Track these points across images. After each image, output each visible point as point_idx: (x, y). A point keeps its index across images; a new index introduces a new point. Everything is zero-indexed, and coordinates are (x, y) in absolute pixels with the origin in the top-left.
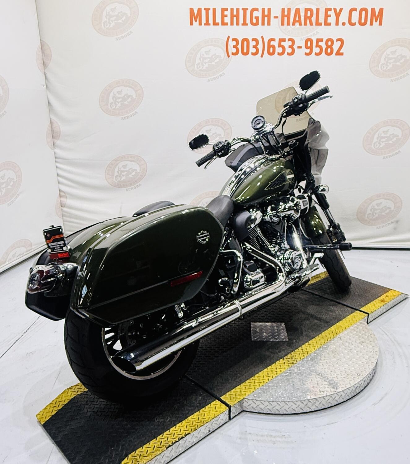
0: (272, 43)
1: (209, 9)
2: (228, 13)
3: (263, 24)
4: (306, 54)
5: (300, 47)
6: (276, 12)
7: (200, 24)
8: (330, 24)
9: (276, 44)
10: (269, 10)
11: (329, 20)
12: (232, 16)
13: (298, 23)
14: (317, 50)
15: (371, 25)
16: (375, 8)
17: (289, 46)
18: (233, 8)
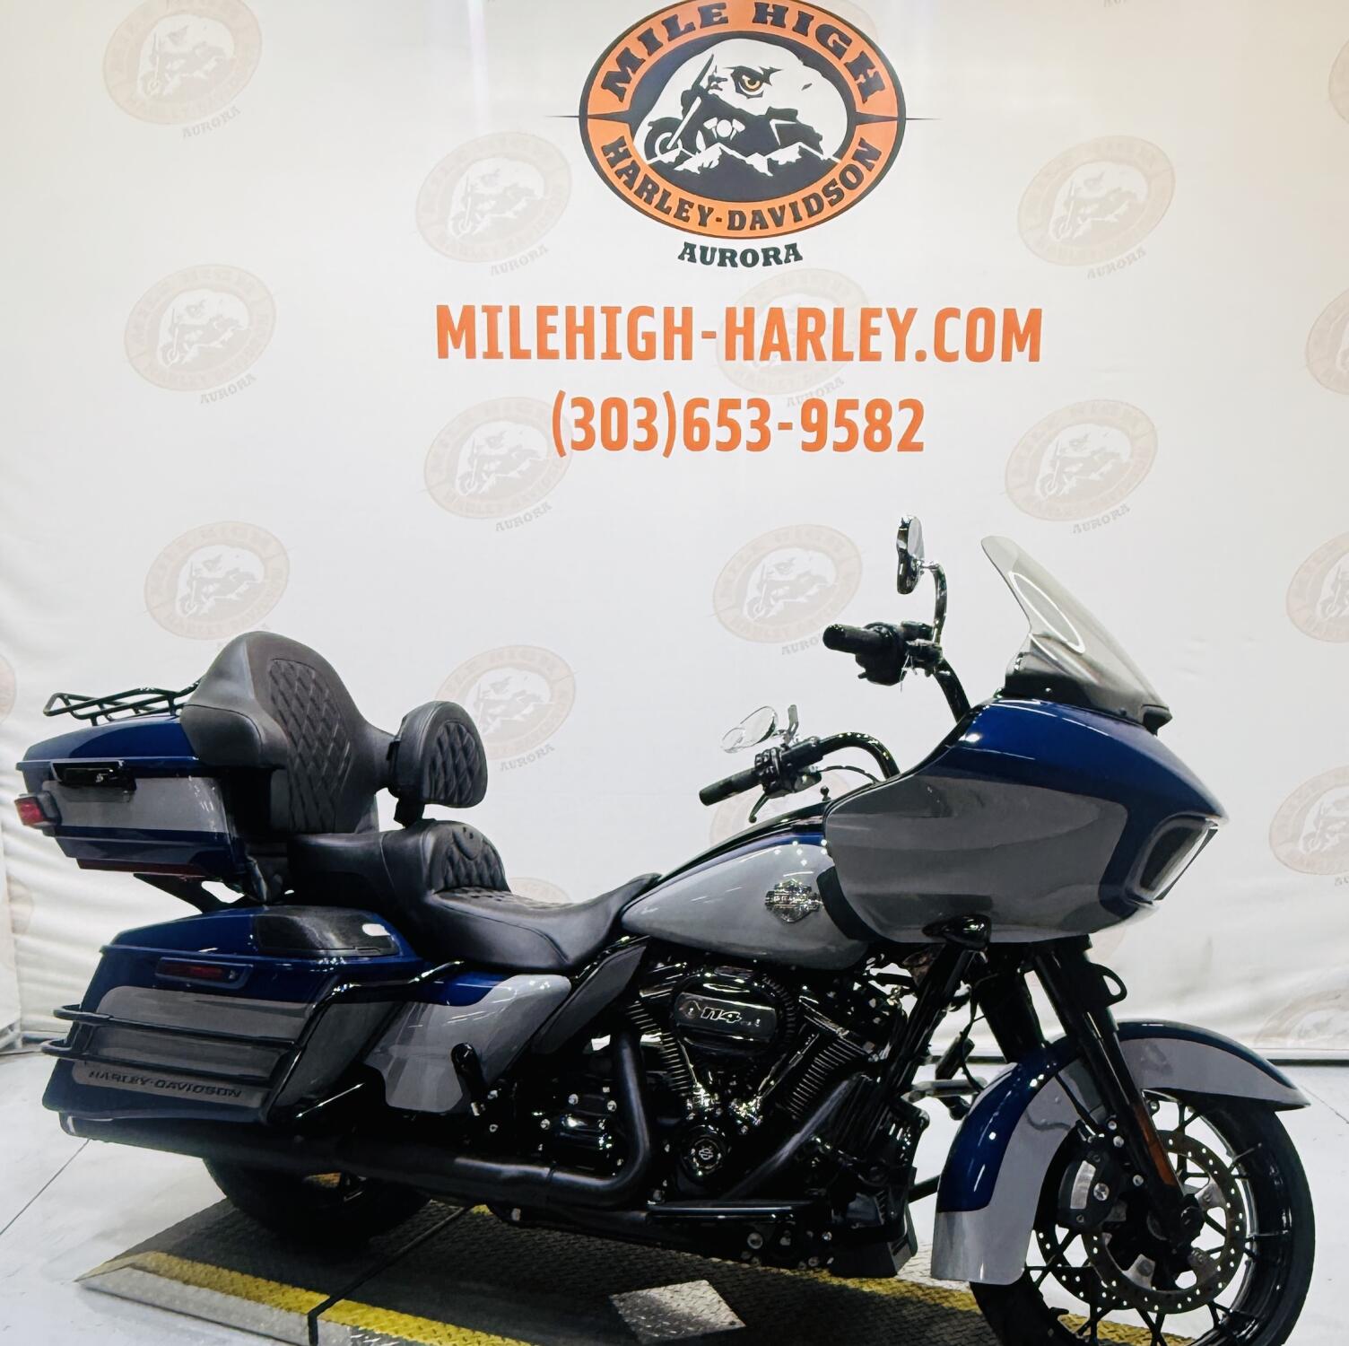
0: (699, 413)
2: (558, 321)
3: (669, 355)
4: (807, 447)
5: (785, 426)
6: (709, 318)
7: (471, 353)
8: (876, 357)
9: (710, 414)
10: (687, 313)
11: (875, 344)
12: (572, 330)
13: (778, 353)
14: (841, 435)
15: (1003, 360)
16: (1014, 310)
17: (752, 421)
18: (574, 307)
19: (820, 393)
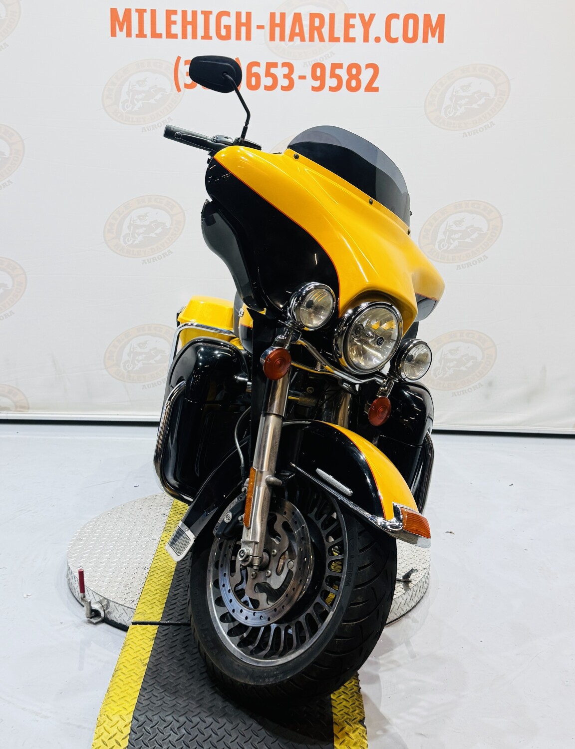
0: (255, 69)
1: (145, 11)
2: (177, 18)
3: (238, 37)
4: (314, 89)
5: (302, 77)
6: (261, 18)
7: (129, 34)
8: (353, 40)
9: (261, 70)
10: (249, 15)
11: (352, 33)
12: (185, 23)
13: (299, 38)
14: (333, 82)
15: (424, 42)
16: (429, 15)
17: (284, 75)
18: (186, 11)
19: (321, 59)
